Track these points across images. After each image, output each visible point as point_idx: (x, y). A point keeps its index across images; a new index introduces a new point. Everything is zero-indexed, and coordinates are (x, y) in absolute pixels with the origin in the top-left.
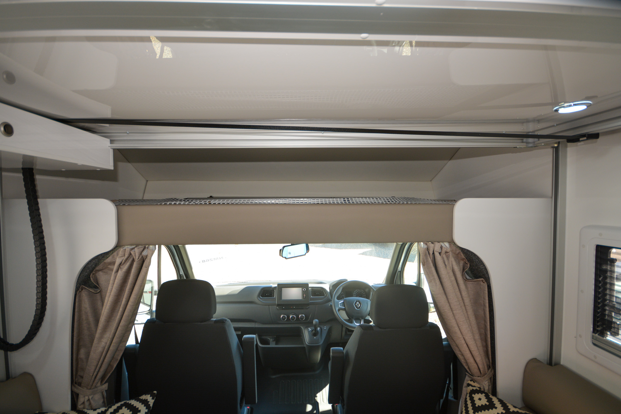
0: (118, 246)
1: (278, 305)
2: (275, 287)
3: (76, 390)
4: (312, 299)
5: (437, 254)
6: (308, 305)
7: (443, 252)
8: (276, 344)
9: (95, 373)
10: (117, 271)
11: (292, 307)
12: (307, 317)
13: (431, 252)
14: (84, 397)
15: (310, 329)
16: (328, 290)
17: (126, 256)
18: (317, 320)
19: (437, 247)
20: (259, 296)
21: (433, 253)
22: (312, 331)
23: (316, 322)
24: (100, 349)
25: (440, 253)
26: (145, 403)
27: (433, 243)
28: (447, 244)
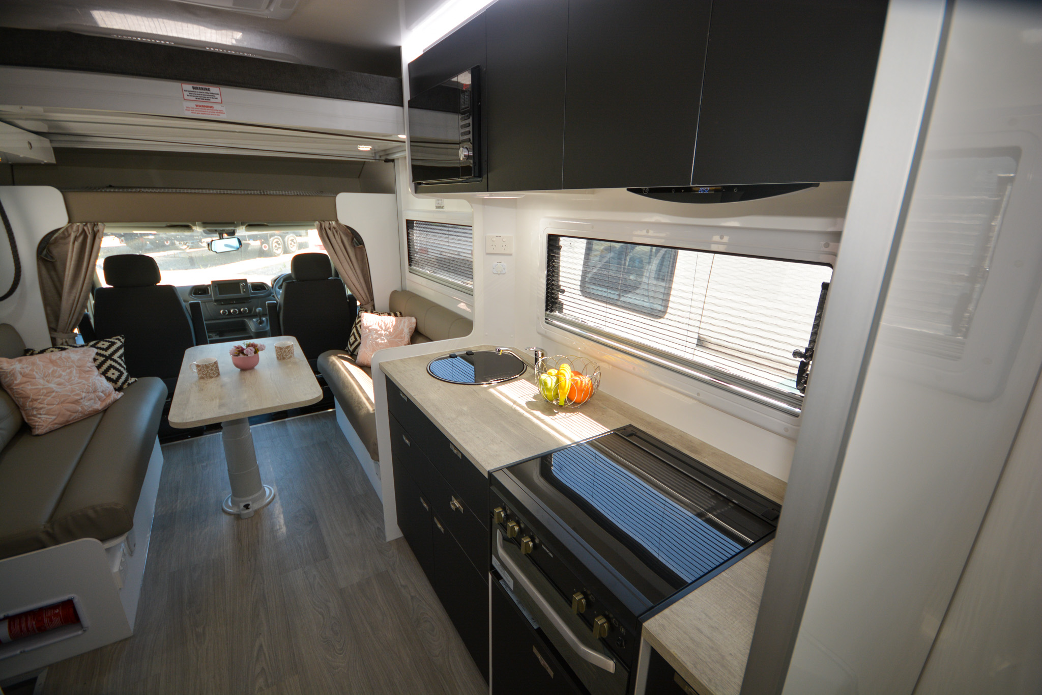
0: (70, 221)
1: (216, 301)
2: (209, 285)
3: (53, 336)
4: (252, 294)
5: (327, 229)
6: (249, 298)
7: (332, 228)
8: (220, 336)
9: (70, 319)
10: (74, 243)
11: (231, 302)
12: (250, 310)
13: (323, 228)
14: (62, 339)
15: (255, 320)
16: (271, 286)
17: (80, 231)
18: (260, 309)
19: (327, 224)
20: (190, 294)
21: (325, 229)
22: (257, 321)
23: (259, 310)
24: (71, 302)
25: (330, 229)
26: (119, 340)
27: (324, 222)
28: (334, 223)
